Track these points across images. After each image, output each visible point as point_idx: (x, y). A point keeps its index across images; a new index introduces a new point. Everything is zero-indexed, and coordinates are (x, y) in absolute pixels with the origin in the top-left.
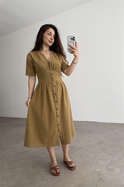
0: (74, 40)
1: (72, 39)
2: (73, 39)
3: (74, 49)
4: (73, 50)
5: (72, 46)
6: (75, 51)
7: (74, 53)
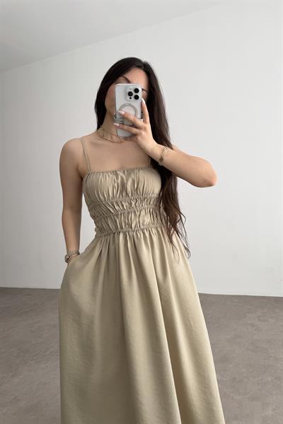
0: (137, 97)
1: (130, 94)
2: (134, 94)
3: (136, 128)
4: (135, 130)
5: (132, 117)
6: (141, 134)
7: (139, 138)
